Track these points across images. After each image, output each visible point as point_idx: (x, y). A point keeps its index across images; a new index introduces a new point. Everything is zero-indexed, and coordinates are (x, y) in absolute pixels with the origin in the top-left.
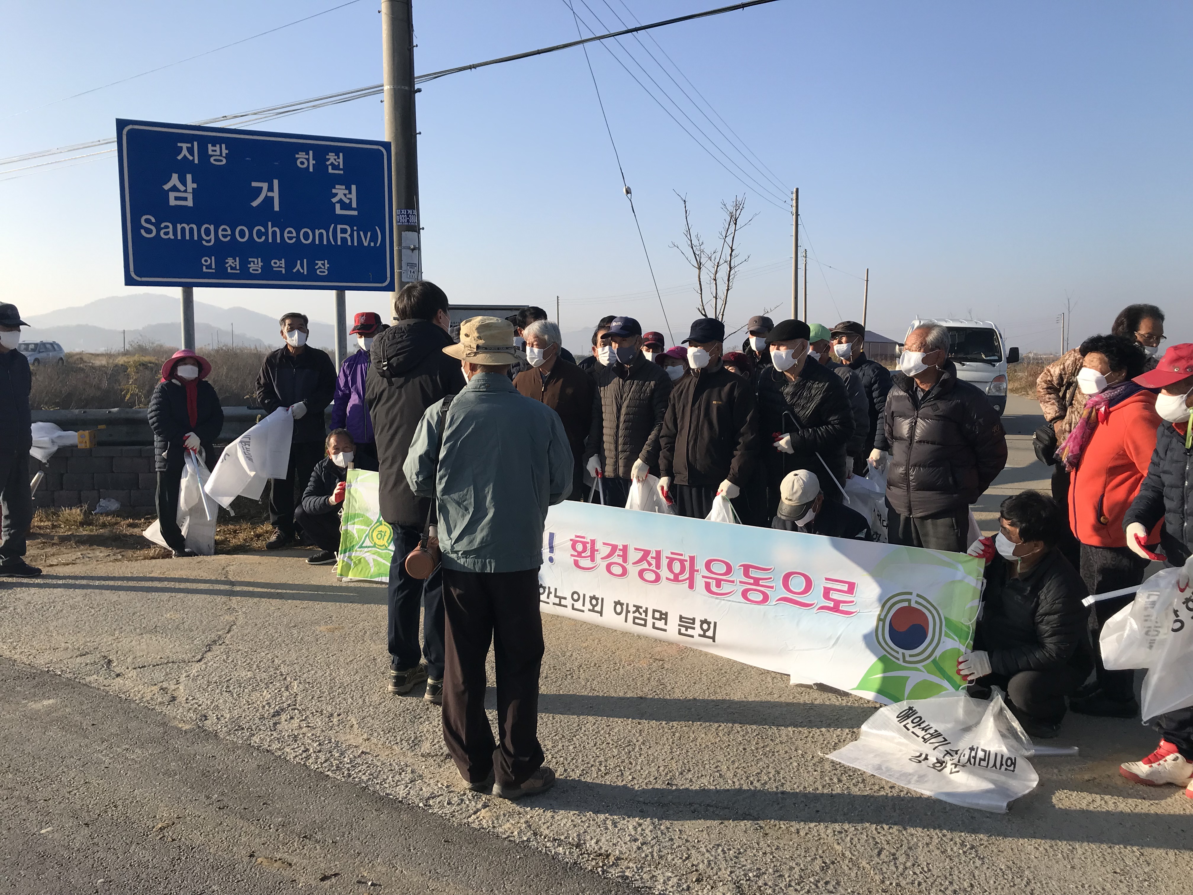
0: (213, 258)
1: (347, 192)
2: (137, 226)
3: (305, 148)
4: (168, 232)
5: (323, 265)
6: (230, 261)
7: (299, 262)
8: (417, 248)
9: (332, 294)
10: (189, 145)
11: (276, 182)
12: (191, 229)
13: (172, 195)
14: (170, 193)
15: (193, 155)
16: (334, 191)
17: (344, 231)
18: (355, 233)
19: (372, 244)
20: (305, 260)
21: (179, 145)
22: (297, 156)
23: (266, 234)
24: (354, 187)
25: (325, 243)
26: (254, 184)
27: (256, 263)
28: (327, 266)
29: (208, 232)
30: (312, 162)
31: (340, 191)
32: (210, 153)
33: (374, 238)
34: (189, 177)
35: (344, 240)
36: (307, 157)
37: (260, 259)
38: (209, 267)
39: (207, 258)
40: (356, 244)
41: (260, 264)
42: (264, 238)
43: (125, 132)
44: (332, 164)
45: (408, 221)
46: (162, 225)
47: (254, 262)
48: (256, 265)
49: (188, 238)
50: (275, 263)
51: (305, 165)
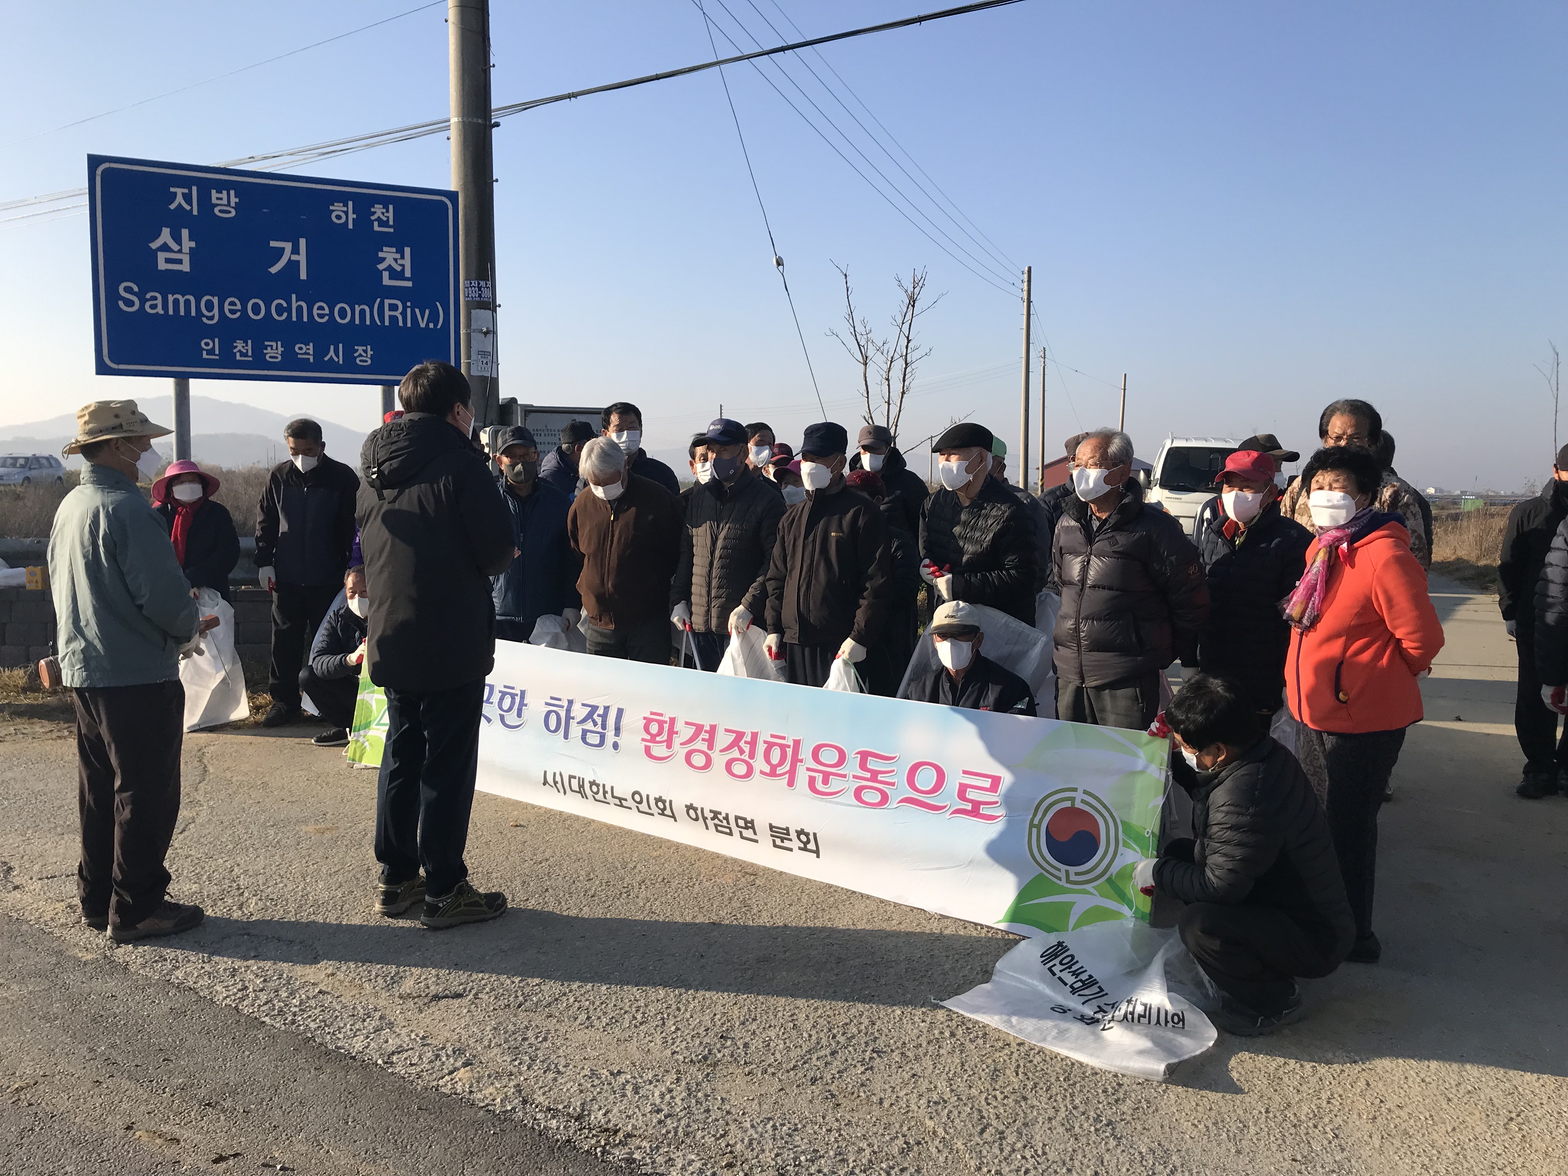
0: (217, 340)
1: (398, 256)
2: (113, 296)
3: (343, 198)
4: (155, 304)
5: (365, 351)
6: (239, 345)
7: (332, 347)
8: (492, 332)
9: (377, 391)
10: (186, 191)
11: (303, 242)
12: (187, 303)
13: (161, 256)
14: (159, 253)
15: (191, 204)
16: (381, 255)
17: (393, 307)
18: (409, 310)
19: (431, 326)
20: (341, 346)
21: (172, 190)
22: (331, 208)
23: (289, 310)
24: (407, 250)
25: (368, 323)
26: (273, 244)
27: (274, 347)
28: (370, 353)
29: (210, 306)
30: (352, 216)
31: (389, 255)
32: (214, 201)
33: (434, 318)
34: (185, 233)
35: (393, 319)
36: (345, 209)
37: (279, 343)
38: (211, 352)
39: (208, 341)
40: (409, 325)
41: (280, 349)
42: (285, 315)
43: (99, 171)
44: (379, 219)
45: (480, 296)
46: (148, 296)
47: (271, 346)
48: (274, 351)
49: (182, 313)
50: (301, 349)
51: (343, 220)
